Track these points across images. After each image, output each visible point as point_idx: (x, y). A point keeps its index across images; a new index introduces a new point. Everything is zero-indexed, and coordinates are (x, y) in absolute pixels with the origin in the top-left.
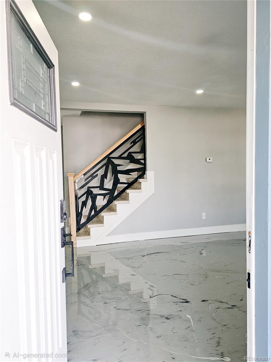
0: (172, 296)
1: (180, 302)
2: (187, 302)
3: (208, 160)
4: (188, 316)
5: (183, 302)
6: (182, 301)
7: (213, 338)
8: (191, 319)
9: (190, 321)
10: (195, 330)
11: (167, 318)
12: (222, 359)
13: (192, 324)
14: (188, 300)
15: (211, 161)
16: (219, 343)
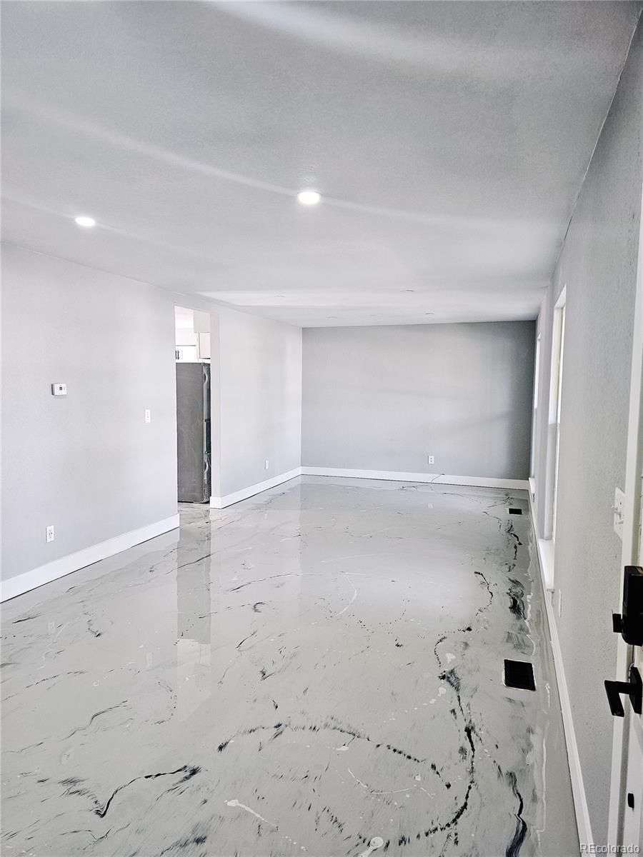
0: (147, 777)
1: (182, 782)
2: (194, 772)
3: (57, 391)
4: (232, 803)
5: (187, 778)
6: (183, 774)
7: (319, 818)
8: (243, 806)
9: (246, 813)
10: (275, 826)
11: (199, 841)
12: (371, 848)
13: (258, 816)
14: (192, 765)
15: (63, 392)
16: (336, 821)
